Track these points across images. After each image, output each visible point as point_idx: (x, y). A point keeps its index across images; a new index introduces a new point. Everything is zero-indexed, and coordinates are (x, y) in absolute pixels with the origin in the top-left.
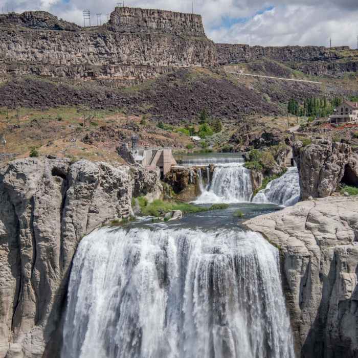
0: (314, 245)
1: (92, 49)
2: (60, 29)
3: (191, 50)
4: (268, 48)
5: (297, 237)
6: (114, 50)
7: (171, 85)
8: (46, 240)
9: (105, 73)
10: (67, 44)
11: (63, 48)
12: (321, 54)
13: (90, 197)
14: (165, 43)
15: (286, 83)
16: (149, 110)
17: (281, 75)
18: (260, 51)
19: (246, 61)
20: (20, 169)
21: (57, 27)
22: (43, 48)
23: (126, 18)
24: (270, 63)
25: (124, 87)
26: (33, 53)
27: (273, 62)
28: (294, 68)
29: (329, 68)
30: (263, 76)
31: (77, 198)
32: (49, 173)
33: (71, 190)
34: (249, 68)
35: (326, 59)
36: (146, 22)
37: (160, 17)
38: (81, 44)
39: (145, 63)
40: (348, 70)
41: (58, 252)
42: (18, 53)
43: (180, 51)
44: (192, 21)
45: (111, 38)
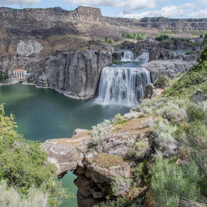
0: (158, 71)
1: (72, 18)
2: (64, 12)
3: (98, 18)
4: (114, 18)
5: (154, 69)
6: (78, 18)
7: (94, 28)
8: (94, 69)
9: (76, 25)
10: (66, 16)
11: (65, 17)
12: (128, 20)
13: (104, 59)
14: (92, 17)
15: (120, 28)
16: (89, 36)
17: (118, 26)
18: (112, 19)
19: (108, 22)
20: (88, 52)
21: (63, 12)
22: (59, 17)
23: (81, 9)
24: (115, 22)
25: (81, 29)
26: (57, 19)
27: (116, 22)
28: (121, 24)
29: (130, 24)
30: (113, 26)
31: (101, 59)
32: (94, 53)
33: (100, 57)
34: (110, 23)
35: (130, 22)
36: (86, 10)
37: (90, 9)
38: (69, 17)
39: (86, 22)
40: (135, 25)
41: (97, 72)
42: (53, 19)
43: (95, 19)
44: (98, 10)
45: (78, 15)
